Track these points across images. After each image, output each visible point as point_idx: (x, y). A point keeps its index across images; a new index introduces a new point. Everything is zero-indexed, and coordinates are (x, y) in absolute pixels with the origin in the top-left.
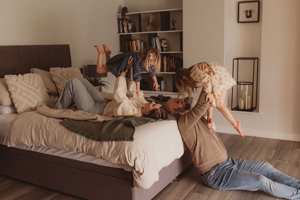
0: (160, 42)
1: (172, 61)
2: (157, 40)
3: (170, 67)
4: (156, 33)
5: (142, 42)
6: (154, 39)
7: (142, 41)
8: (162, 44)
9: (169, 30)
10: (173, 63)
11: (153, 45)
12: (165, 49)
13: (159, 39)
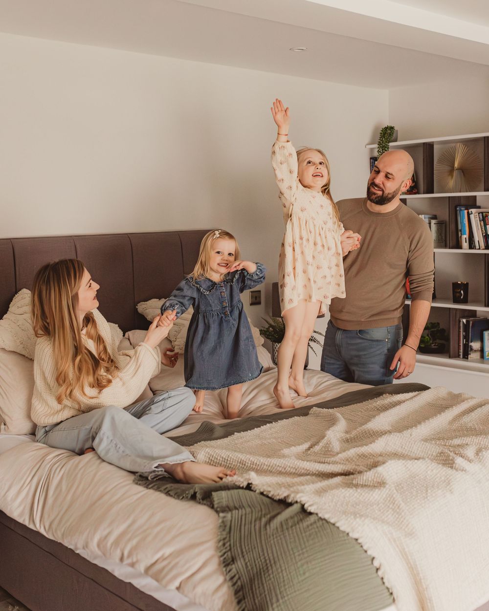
0: (482, 223)
2: (472, 217)
4: (475, 197)
5: (433, 222)
6: (466, 212)
7: (434, 217)
8: (488, 227)
11: (461, 231)
13: (479, 213)
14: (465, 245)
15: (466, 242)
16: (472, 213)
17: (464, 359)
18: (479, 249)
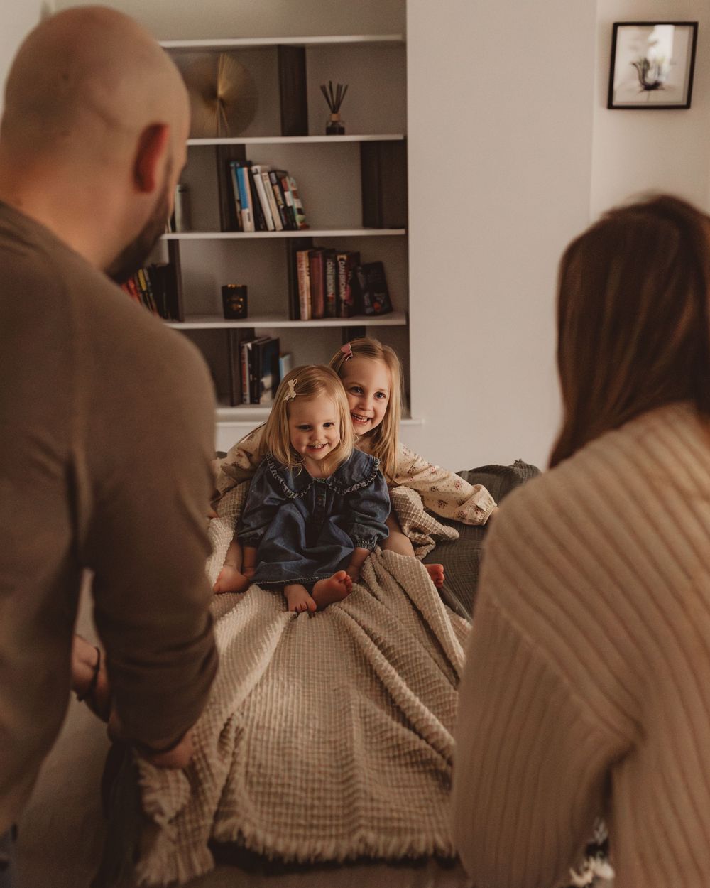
0: (277, 188)
1: (336, 268)
2: (258, 178)
3: (326, 299)
4: (242, 147)
6: (245, 170)
8: (288, 194)
9: (305, 134)
10: (342, 279)
11: (239, 201)
12: (298, 218)
13: (269, 173)
14: (248, 223)
15: (249, 220)
16: (257, 173)
17: (253, 405)
18: (275, 230)
